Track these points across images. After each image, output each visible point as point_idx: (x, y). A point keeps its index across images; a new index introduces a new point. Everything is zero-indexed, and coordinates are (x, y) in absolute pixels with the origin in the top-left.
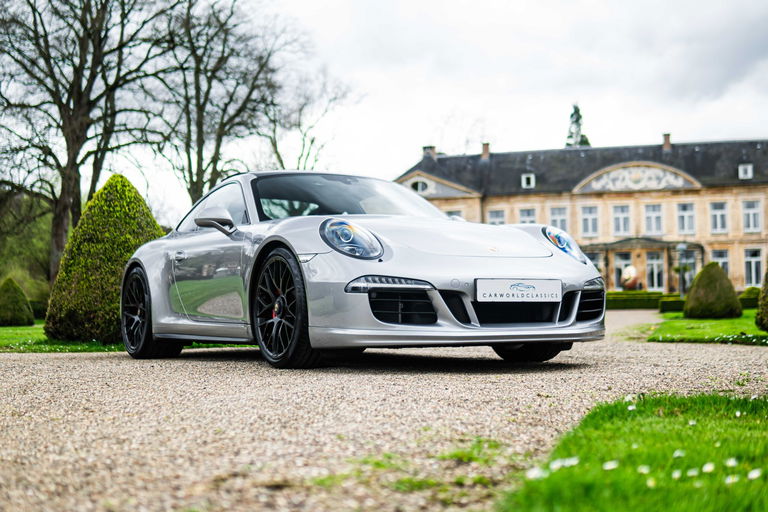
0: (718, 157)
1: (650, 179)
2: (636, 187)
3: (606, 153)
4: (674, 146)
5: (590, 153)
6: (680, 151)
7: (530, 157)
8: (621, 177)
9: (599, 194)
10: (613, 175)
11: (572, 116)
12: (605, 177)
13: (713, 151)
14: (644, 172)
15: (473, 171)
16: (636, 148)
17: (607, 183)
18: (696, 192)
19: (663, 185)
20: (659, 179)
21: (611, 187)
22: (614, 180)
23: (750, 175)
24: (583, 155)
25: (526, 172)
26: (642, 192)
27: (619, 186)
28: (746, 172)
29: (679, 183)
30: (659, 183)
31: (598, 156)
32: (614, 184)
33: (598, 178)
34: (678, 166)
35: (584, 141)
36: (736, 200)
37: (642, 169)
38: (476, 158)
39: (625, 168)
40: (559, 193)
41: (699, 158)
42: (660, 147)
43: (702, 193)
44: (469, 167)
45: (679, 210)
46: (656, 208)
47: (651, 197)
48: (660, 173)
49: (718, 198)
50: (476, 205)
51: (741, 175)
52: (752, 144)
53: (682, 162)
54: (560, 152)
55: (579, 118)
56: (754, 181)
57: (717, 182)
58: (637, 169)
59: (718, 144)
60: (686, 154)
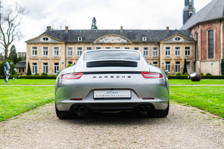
0: (136, 34)
1: (117, 40)
2: (113, 42)
3: (104, 31)
4: (124, 30)
5: (99, 31)
6: (125, 32)
7: (80, 32)
8: (108, 39)
9: (102, 44)
10: (105, 38)
11: (93, 20)
12: (103, 38)
13: (135, 32)
14: (115, 37)
15: (63, 35)
16: (113, 30)
17: (104, 40)
18: (130, 44)
19: (120, 42)
20: (119, 40)
21: (105, 42)
22: (106, 40)
24: (97, 32)
25: (79, 36)
26: (114, 44)
27: (108, 41)
28: (144, 39)
29: (125, 41)
30: (119, 41)
31: (101, 32)
32: (106, 41)
33: (101, 39)
36: (141, 47)
37: (115, 36)
38: (63, 31)
39: (109, 36)
40: (89, 43)
41: (131, 34)
42: (119, 30)
43: (132, 44)
44: (62, 34)
46: (118, 48)
47: (117, 45)
48: (120, 38)
49: (136, 46)
50: (64, 46)
51: (143, 40)
52: (146, 31)
53: (126, 35)
54: (90, 30)
55: (95, 21)
56: (147, 42)
57: (136, 41)
58: (113, 37)
59: (137, 30)
60: (127, 33)
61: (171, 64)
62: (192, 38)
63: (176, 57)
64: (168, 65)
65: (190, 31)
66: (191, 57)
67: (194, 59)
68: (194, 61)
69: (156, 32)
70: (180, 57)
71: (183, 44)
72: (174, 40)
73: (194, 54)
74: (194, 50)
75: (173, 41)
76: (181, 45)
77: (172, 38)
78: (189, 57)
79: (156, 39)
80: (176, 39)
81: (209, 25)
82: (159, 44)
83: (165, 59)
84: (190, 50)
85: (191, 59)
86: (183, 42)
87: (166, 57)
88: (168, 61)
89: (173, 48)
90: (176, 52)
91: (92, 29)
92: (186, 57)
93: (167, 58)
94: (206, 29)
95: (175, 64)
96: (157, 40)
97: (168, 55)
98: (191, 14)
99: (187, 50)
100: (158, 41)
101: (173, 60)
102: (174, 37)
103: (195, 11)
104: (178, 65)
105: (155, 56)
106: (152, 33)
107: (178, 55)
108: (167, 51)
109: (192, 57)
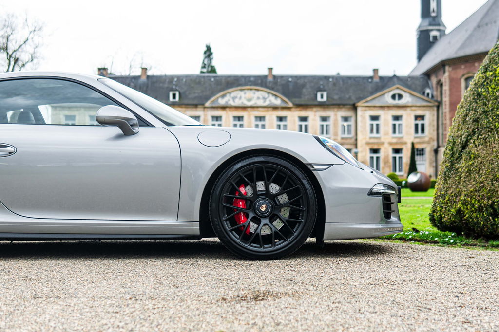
0: (303, 86)
1: (258, 98)
2: (249, 104)
3: (229, 79)
4: (274, 77)
5: (218, 78)
6: (279, 80)
7: (176, 80)
8: (239, 96)
9: (224, 108)
10: (233, 95)
11: (205, 53)
12: (228, 95)
13: (301, 82)
14: (254, 93)
16: (249, 77)
17: (229, 100)
18: (289, 108)
19: (267, 103)
20: (264, 99)
21: (232, 103)
22: (234, 98)
23: (325, 99)
24: (213, 80)
25: (172, 90)
26: (252, 107)
27: (237, 103)
28: (322, 96)
29: (278, 102)
30: (265, 102)
31: (223, 81)
32: (234, 101)
33: (223, 96)
34: (277, 91)
35: (213, 70)
36: (315, 115)
37: (254, 91)
39: (241, 90)
40: (196, 106)
41: (291, 86)
42: (266, 77)
43: (293, 109)
45: (277, 121)
46: (261, 118)
47: (259, 111)
48: (266, 95)
49: (303, 113)
51: (319, 99)
52: (326, 78)
53: (280, 88)
54: (198, 76)
55: (211, 54)
56: (327, 103)
57: (303, 103)
58: (249, 91)
59: (305, 77)
60: (283, 82)
61: (381, 155)
62: (430, 96)
63: (393, 138)
64: (375, 156)
65: (426, 78)
66: (427, 139)
67: (435, 144)
68: (435, 147)
69: (350, 81)
70: (402, 138)
71: (409, 109)
72: (388, 99)
73: (433, 131)
74: (435, 123)
75: (387, 102)
76: (406, 110)
77: (384, 94)
78: (424, 137)
79: (347, 96)
80: (393, 97)
81: (466, 67)
82: (355, 108)
83: (368, 143)
84: (426, 122)
85: (428, 142)
86: (410, 104)
87: (371, 138)
88: (375, 147)
89: (386, 118)
90: (394, 125)
91: (202, 72)
92: (416, 138)
93: (372, 141)
94: (461, 74)
95: (391, 155)
96: (350, 98)
97: (375, 135)
98: (435, 38)
99: (420, 122)
100: (352, 102)
101: (386, 145)
102: (388, 92)
103: (444, 31)
104: (397, 156)
105: (346, 136)
106: (341, 83)
107: (397, 135)
108: (372, 125)
109: (431, 139)
